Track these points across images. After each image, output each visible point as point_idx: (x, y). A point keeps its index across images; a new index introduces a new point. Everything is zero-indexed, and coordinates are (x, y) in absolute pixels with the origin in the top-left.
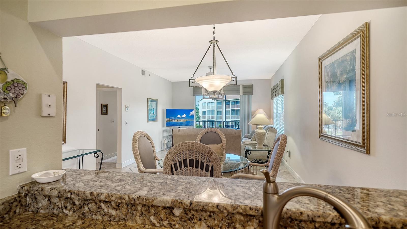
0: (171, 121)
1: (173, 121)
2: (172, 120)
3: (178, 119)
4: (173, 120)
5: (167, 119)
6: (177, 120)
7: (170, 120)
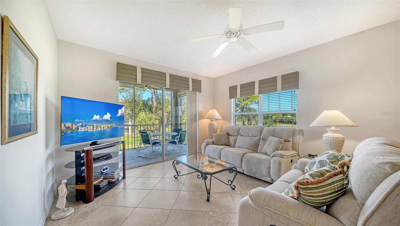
0: (78, 129)
1: (83, 128)
2: (80, 127)
3: (95, 125)
4: (83, 126)
5: (65, 125)
6: (91, 127)
7: (74, 127)
